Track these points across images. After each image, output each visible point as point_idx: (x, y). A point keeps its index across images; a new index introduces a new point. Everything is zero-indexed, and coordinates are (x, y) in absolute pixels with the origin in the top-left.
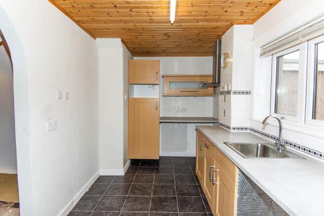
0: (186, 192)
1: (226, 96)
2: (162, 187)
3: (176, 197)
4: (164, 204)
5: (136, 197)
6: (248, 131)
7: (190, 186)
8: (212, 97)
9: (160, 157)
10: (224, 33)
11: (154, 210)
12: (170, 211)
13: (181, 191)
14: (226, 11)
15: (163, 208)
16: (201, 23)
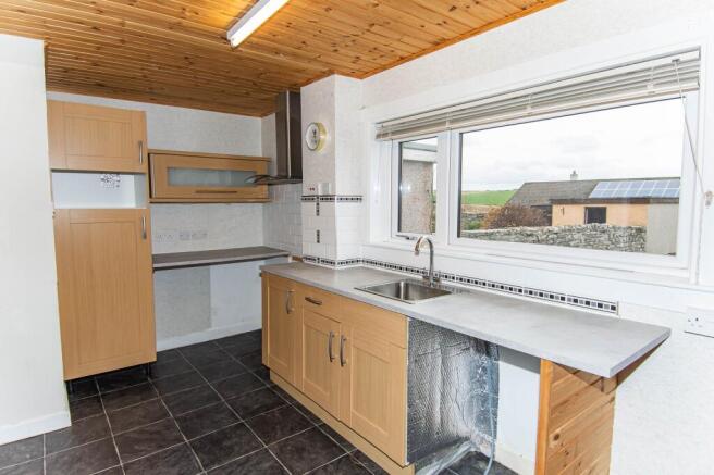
0: (255, 407)
1: (321, 204)
2: (199, 416)
3: (242, 424)
4: (227, 443)
5: (147, 459)
6: (361, 265)
7: (256, 393)
8: (261, 205)
9: (159, 354)
10: (309, 82)
11: (213, 463)
12: (247, 452)
13: (246, 408)
14: (336, 51)
15: (229, 452)
16: (281, 58)
